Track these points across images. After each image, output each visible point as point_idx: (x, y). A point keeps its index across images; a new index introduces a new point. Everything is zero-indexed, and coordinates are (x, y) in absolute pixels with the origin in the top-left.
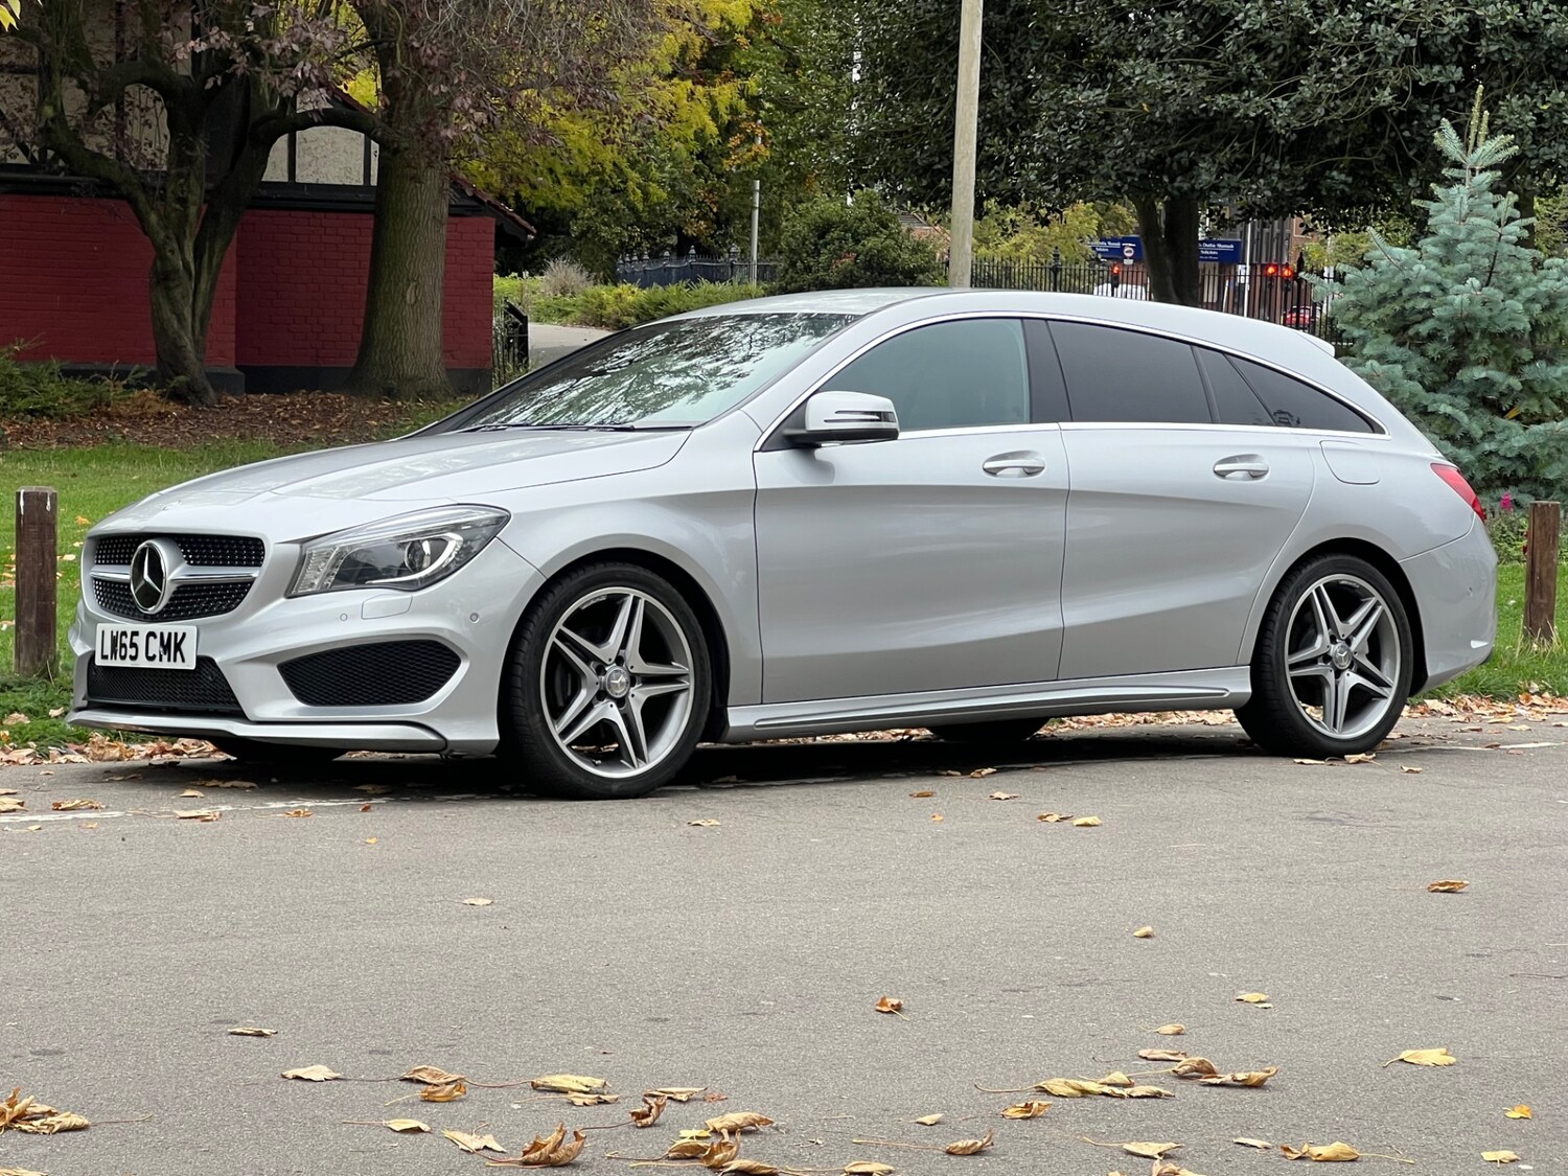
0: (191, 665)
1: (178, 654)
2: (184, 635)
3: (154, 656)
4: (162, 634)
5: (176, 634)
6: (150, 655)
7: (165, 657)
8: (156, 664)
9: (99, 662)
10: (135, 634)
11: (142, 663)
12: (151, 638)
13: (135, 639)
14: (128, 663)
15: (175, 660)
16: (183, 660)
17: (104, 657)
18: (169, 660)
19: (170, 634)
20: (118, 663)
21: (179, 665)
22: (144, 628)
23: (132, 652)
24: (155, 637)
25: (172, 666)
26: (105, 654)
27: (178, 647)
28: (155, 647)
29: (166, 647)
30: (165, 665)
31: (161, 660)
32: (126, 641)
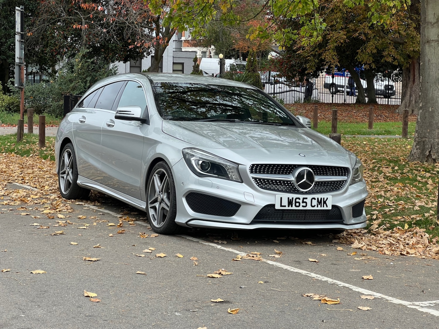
0: (330, 208)
1: (325, 205)
2: (327, 198)
3: (315, 206)
4: (318, 199)
5: (324, 198)
6: (313, 205)
7: (319, 206)
8: (316, 208)
9: (278, 207)
10: (304, 199)
11: (309, 207)
12: (313, 200)
13: (305, 200)
14: (301, 208)
15: (323, 207)
16: (327, 206)
17: (281, 206)
18: (321, 207)
19: (321, 198)
20: (294, 208)
21: (325, 208)
22: (309, 197)
23: (304, 204)
24: (315, 199)
25: (322, 208)
26: (282, 205)
27: (325, 202)
28: (315, 202)
29: (319, 202)
30: (319, 208)
31: (317, 207)
32: (301, 201)
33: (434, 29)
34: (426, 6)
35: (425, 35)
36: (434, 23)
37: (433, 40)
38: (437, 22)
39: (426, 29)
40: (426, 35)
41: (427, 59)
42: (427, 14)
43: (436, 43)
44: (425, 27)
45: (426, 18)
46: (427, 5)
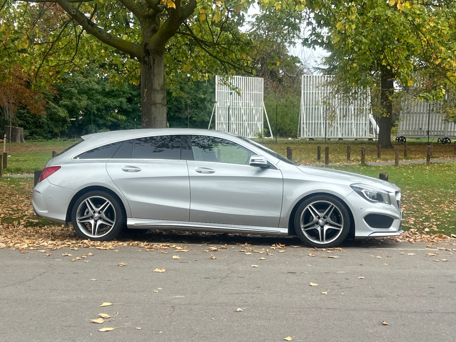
33: (159, 95)
34: (152, 78)
35: (151, 99)
36: (159, 91)
37: (158, 103)
38: (160, 90)
39: (152, 95)
40: (153, 99)
41: (153, 116)
42: (153, 83)
43: (160, 106)
44: (151, 93)
45: (152, 86)
46: (154, 76)
